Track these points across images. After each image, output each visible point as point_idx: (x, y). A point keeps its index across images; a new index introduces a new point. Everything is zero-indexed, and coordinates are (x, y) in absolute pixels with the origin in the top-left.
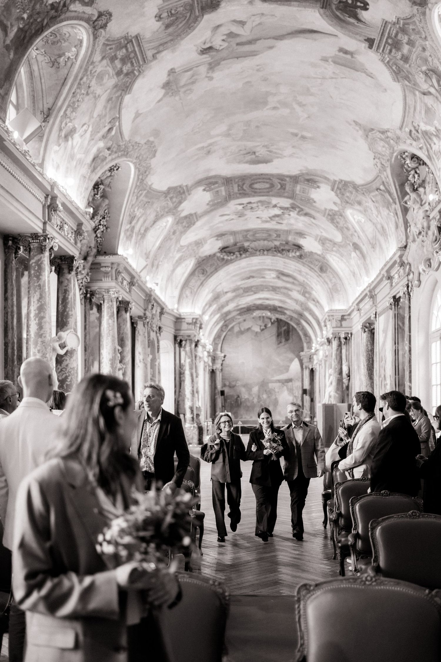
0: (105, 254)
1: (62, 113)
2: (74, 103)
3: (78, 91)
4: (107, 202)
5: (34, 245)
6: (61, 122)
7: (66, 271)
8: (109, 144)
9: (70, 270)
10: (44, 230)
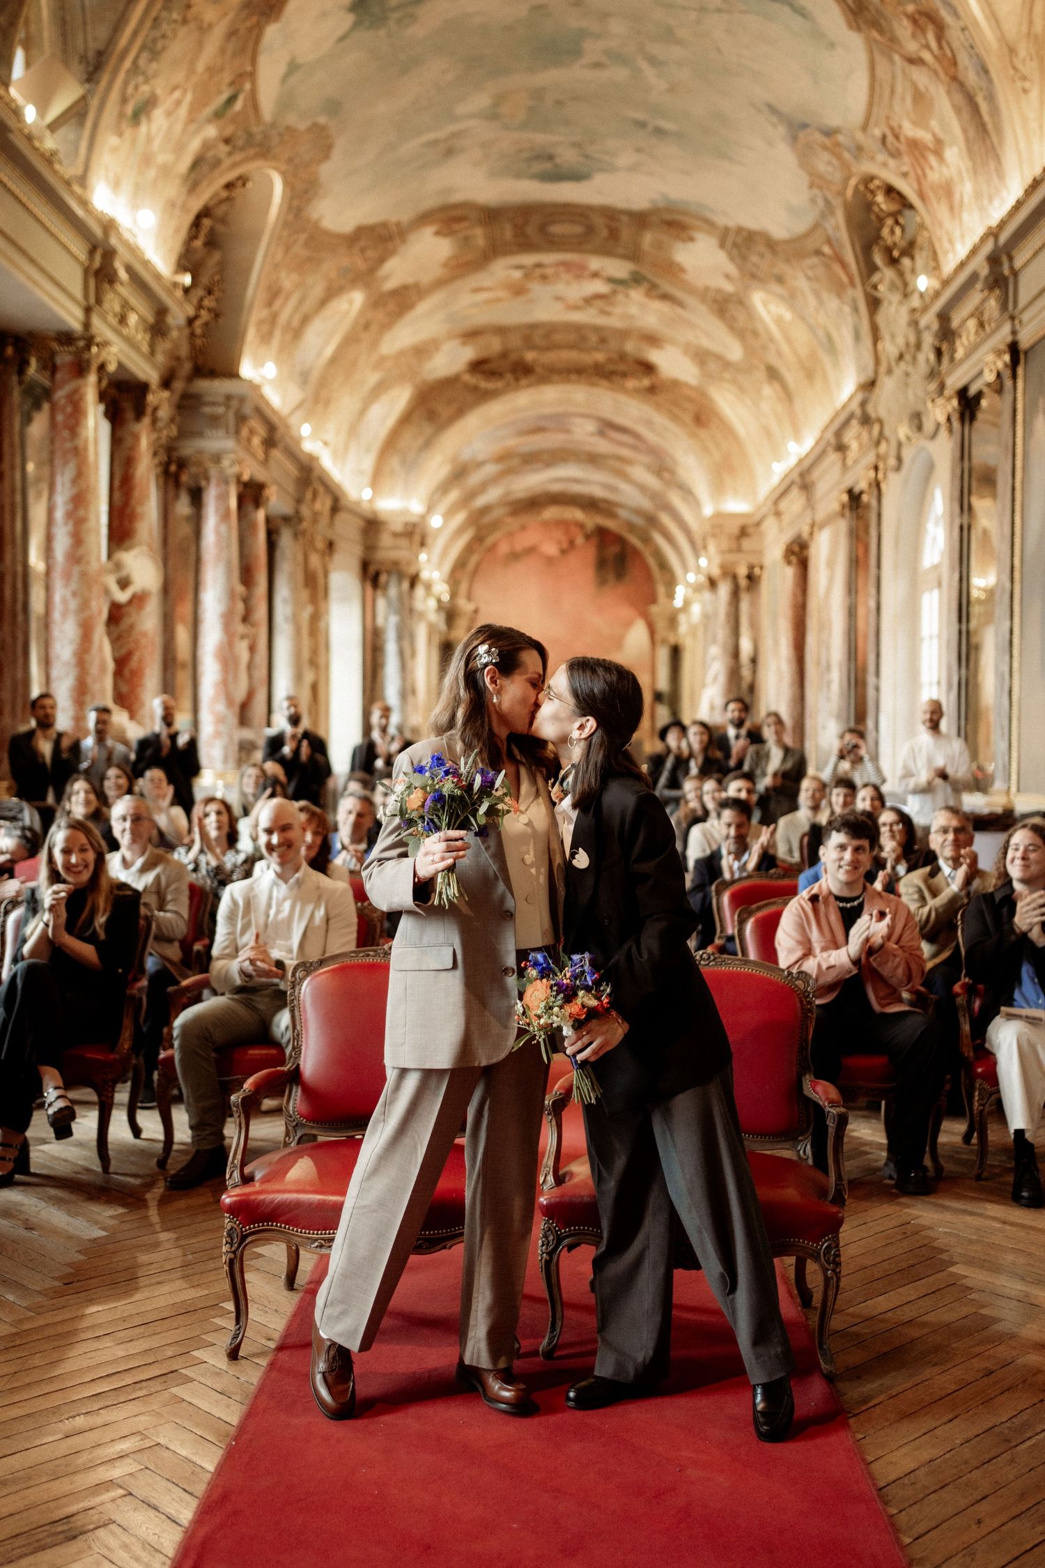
0: (213, 374)
1: (127, 64)
2: (154, 41)
3: (165, 14)
4: (217, 256)
5: (64, 357)
6: (126, 83)
7: (130, 415)
8: (228, 131)
9: (140, 413)
10: (87, 325)
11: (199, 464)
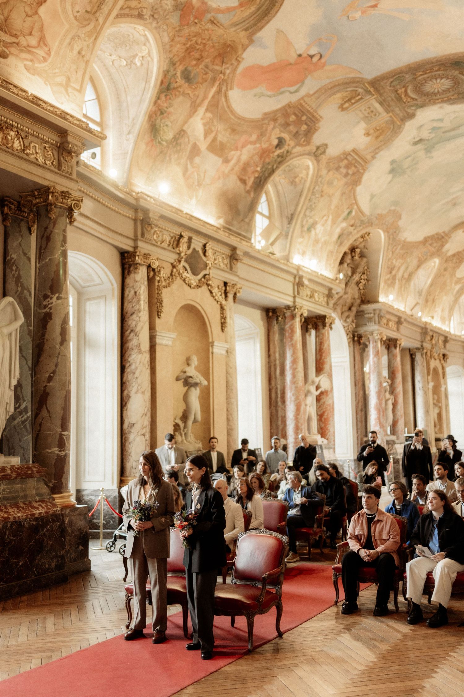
0: (369, 302)
1: (301, 215)
2: (311, 205)
3: (313, 197)
4: (365, 260)
5: (288, 314)
6: (302, 222)
7: (321, 327)
8: (352, 222)
9: (324, 325)
10: (294, 302)
11: (366, 336)
